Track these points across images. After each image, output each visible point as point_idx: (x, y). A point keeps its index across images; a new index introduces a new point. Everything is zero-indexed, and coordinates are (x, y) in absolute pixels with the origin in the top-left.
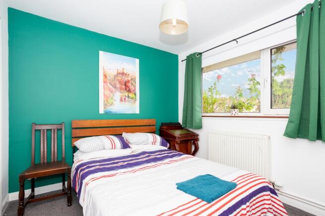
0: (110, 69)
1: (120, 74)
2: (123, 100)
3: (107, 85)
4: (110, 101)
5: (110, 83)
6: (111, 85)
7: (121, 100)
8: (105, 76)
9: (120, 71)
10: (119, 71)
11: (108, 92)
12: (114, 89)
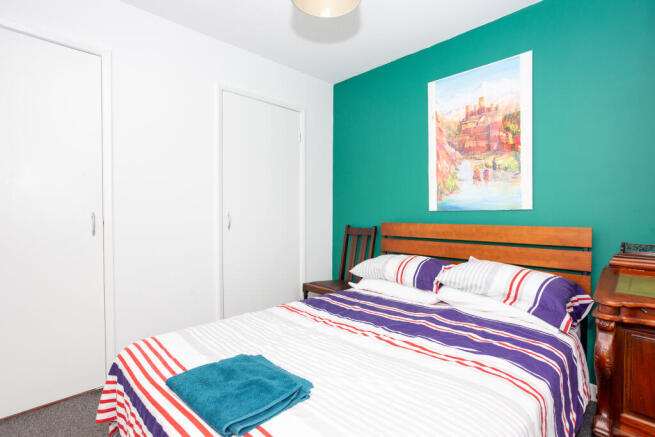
0: (450, 112)
1: (473, 114)
2: (482, 176)
3: (444, 149)
4: (450, 183)
5: (449, 143)
6: (452, 146)
7: (476, 177)
8: (440, 131)
9: (474, 105)
10: (471, 109)
11: (444, 163)
12: (458, 155)
